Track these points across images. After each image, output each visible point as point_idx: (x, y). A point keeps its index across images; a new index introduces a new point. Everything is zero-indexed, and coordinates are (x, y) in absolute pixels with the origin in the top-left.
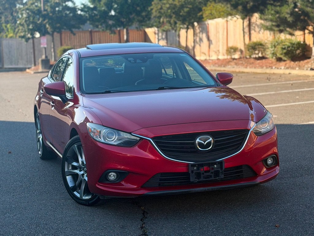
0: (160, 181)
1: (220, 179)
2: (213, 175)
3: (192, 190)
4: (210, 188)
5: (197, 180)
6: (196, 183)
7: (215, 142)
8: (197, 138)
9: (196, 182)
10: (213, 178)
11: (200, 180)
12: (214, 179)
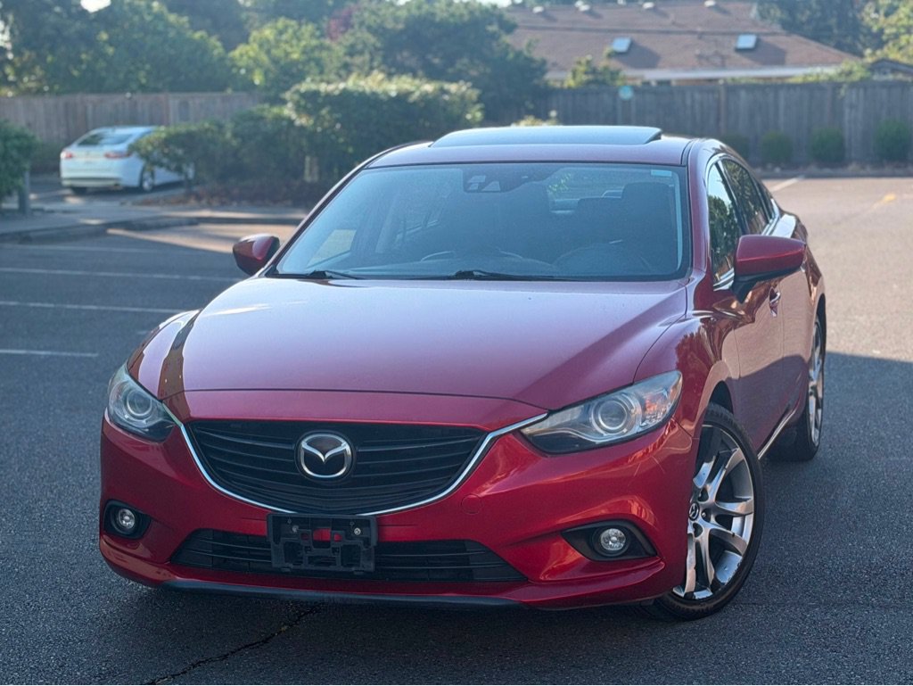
0: (214, 552)
1: (362, 573)
2: (338, 557)
3: (283, 595)
4: (337, 596)
5: (291, 566)
6: (287, 573)
7: (357, 456)
8: (303, 439)
9: (288, 570)
10: (339, 568)
11: (298, 567)
12: (342, 569)
